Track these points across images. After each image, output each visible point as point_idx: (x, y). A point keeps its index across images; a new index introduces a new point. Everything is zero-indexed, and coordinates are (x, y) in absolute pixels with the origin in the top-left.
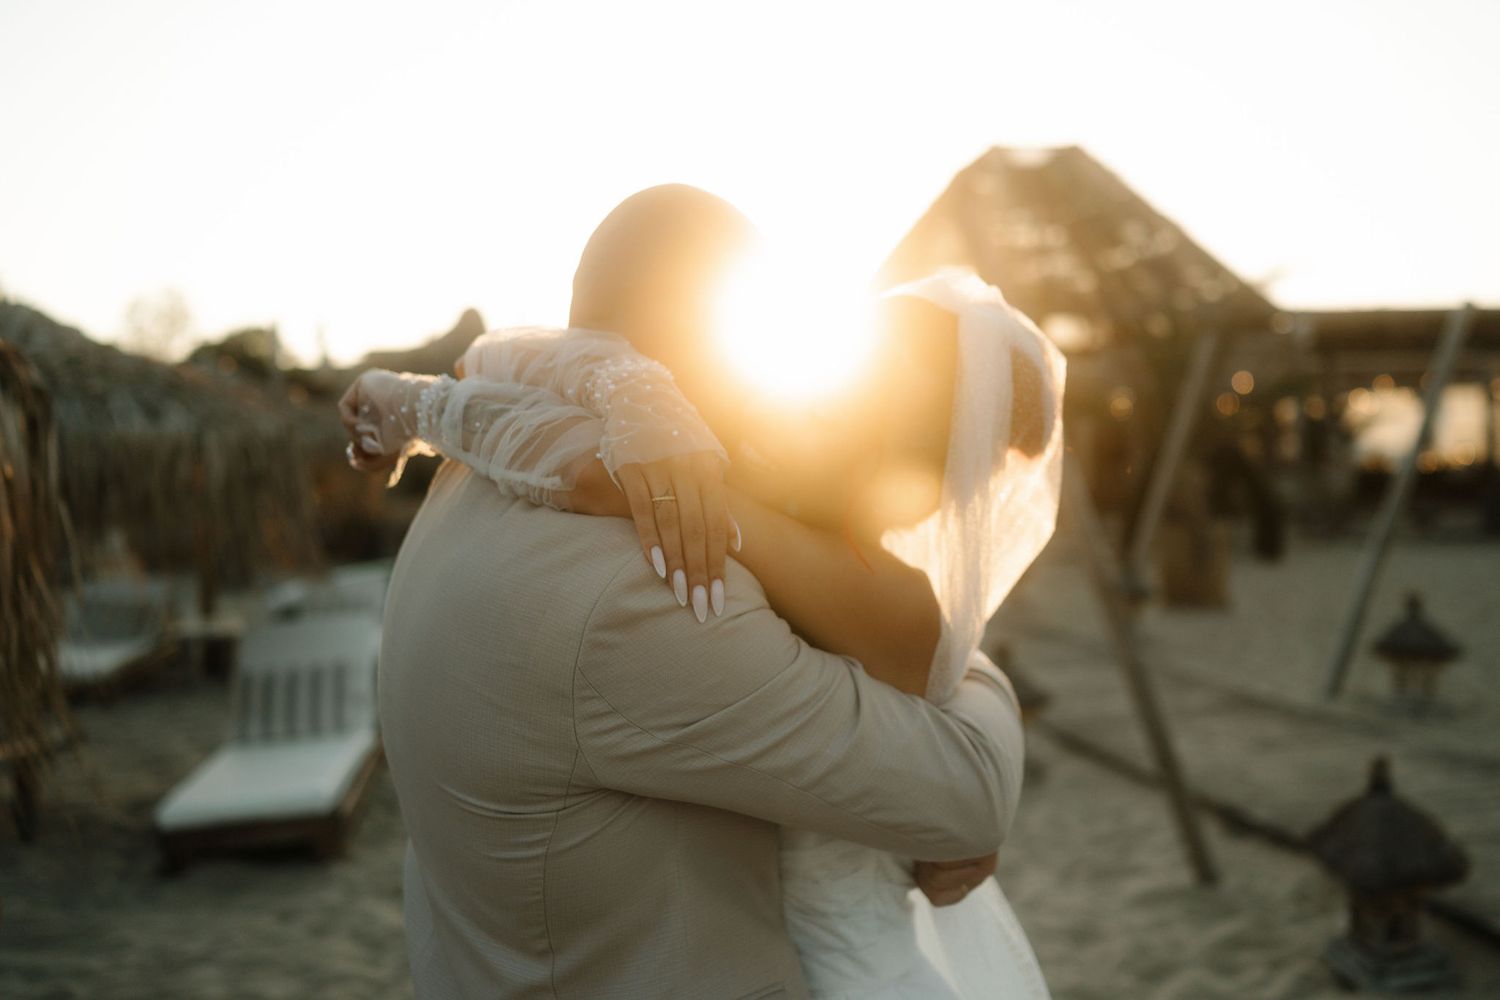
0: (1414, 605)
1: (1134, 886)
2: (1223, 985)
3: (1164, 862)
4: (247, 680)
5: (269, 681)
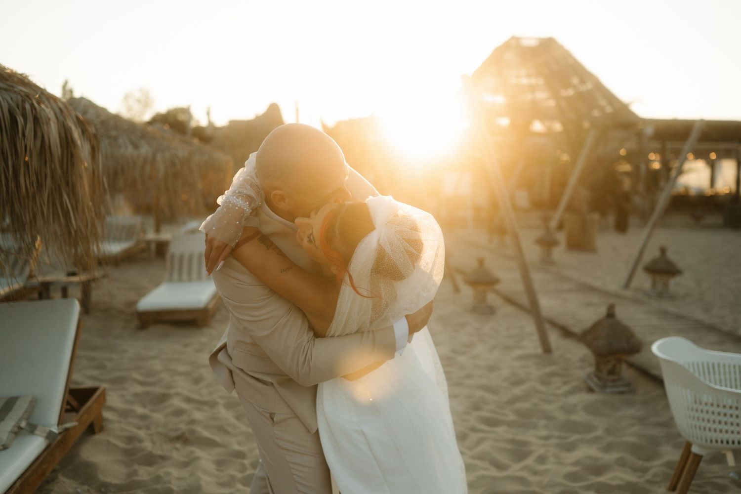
0: (663, 251)
1: (518, 352)
2: (543, 388)
3: (533, 345)
4: (173, 257)
5: (181, 258)
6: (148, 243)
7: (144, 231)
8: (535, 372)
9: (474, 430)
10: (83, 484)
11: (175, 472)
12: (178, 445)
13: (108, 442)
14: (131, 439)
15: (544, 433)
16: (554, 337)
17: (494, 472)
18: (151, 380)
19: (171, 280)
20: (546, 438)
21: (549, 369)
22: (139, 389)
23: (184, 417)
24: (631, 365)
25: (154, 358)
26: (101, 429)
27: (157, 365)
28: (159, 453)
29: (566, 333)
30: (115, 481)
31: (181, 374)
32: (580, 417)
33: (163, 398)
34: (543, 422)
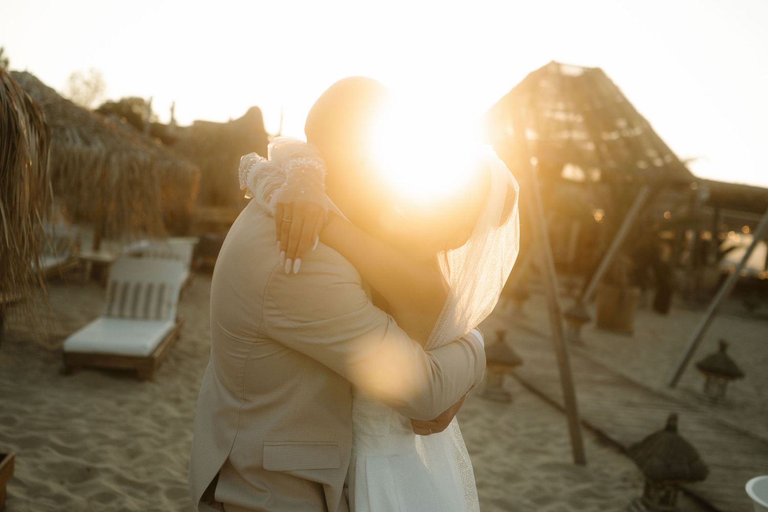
0: (723, 346)
1: (544, 459)
3: (562, 451)
4: (115, 285)
5: (126, 287)
6: (83, 261)
7: (78, 245)
8: (566, 489)
16: (588, 442)
18: (72, 446)
19: (109, 315)
21: (582, 486)
22: (57, 458)
24: (688, 494)
25: (80, 416)
27: (81, 427)
31: (112, 442)
33: (87, 473)
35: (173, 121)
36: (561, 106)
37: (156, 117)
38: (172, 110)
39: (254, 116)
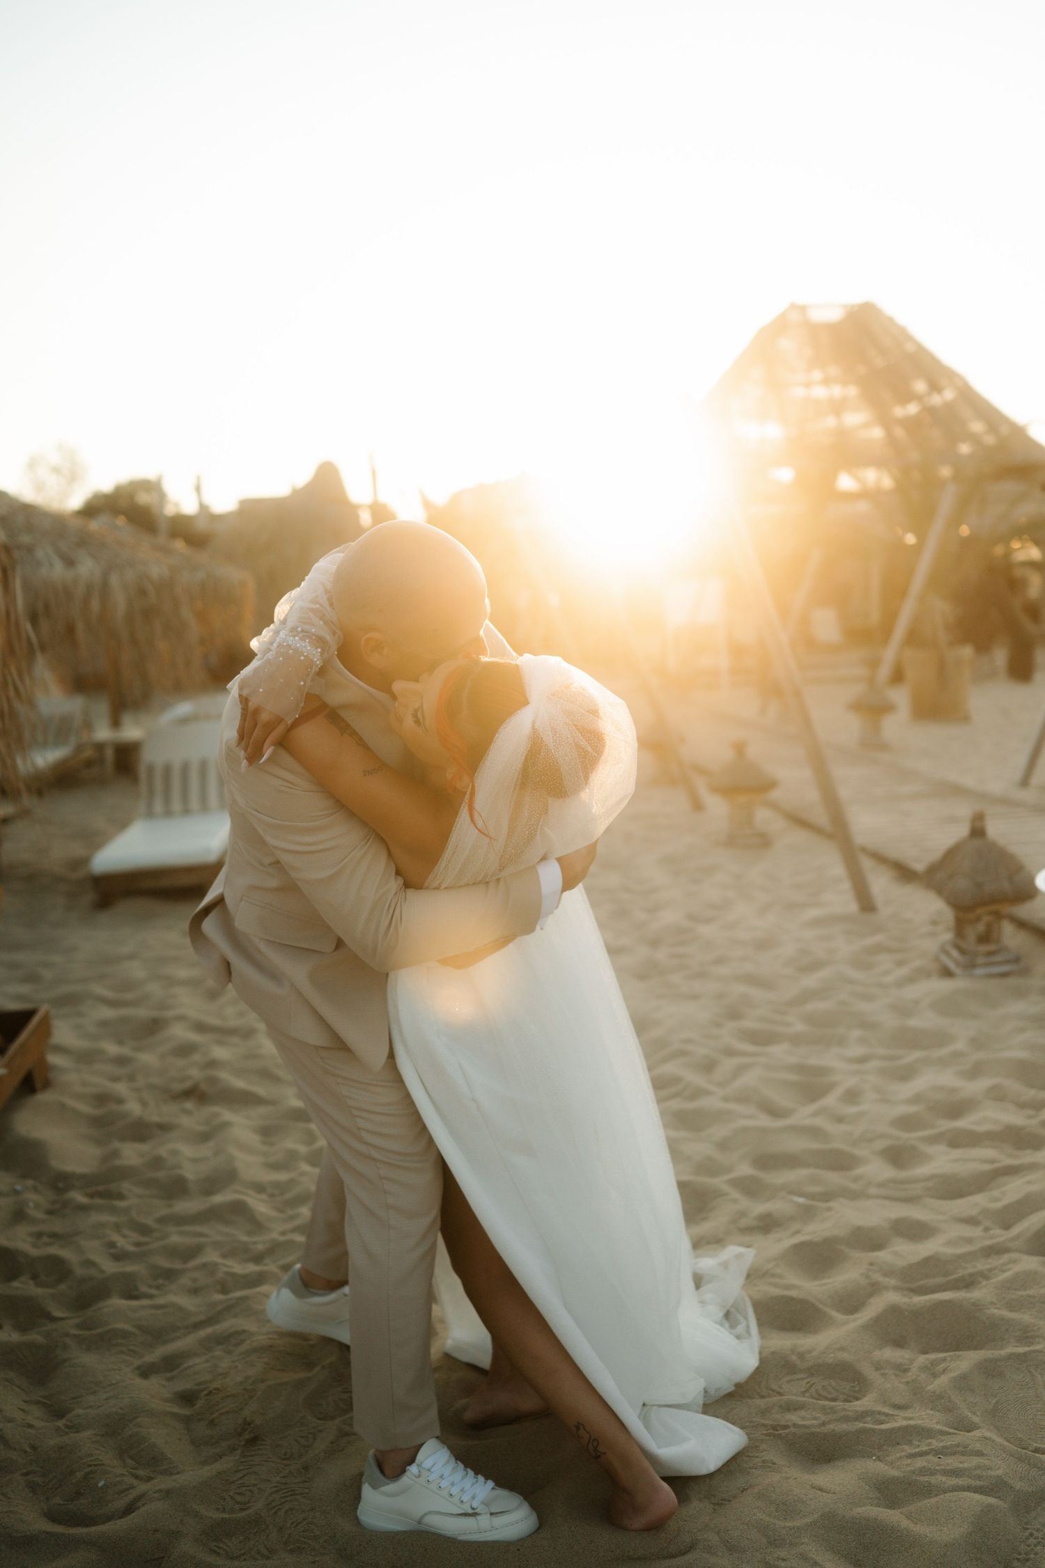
1: (812, 913)
2: (859, 975)
3: (842, 900)
4: (150, 770)
5: (167, 771)
6: (100, 747)
7: (88, 725)
8: (847, 947)
9: (730, 1052)
10: (24, 1177)
11: (187, 1150)
12: (189, 1105)
13: (62, 1107)
14: (102, 1099)
15: (859, 1051)
16: (881, 883)
17: (764, 1121)
18: (128, 996)
19: (150, 814)
20: (862, 1060)
21: (870, 941)
22: (108, 1013)
23: (197, 1057)
24: (1021, 924)
25: (131, 957)
26: (47, 1084)
27: (136, 970)
28: (155, 1118)
29: (904, 873)
30: (80, 1170)
31: (183, 983)
32: (926, 1020)
33: (154, 1026)
34: (856, 1033)
35: (203, 508)
36: (817, 375)
37: (176, 505)
38: (198, 489)
39: (327, 477)
